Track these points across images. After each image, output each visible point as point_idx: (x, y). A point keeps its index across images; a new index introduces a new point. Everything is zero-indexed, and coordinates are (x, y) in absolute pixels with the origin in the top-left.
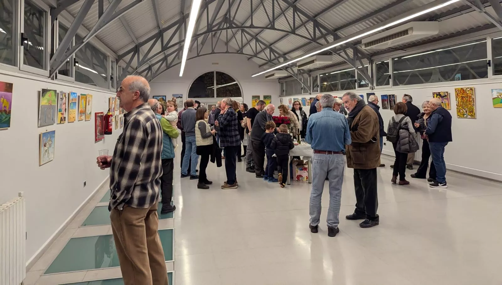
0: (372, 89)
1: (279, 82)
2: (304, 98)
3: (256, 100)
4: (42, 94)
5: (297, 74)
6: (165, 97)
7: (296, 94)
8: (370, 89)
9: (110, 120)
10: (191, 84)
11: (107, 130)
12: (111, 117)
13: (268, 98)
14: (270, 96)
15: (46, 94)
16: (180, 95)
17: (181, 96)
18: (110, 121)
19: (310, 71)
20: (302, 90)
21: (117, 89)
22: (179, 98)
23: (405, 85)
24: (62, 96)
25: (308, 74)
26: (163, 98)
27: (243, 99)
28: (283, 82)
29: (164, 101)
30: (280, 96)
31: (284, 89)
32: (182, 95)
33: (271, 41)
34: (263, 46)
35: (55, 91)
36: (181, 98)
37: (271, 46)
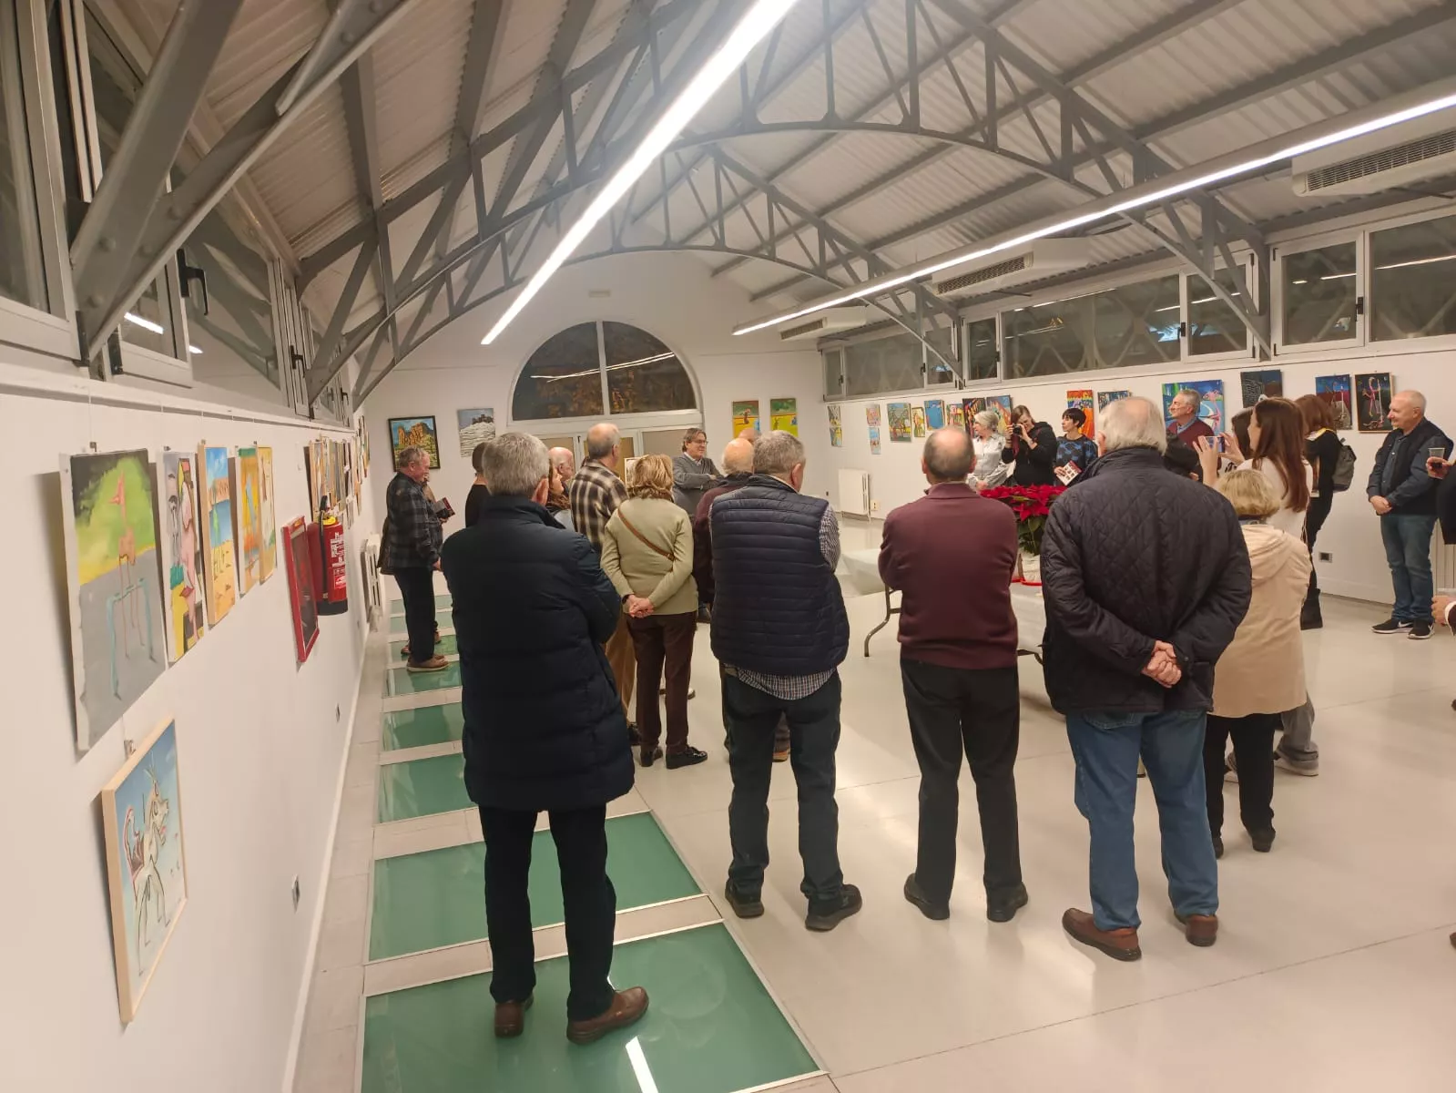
0: (1265, 356)
1: (821, 351)
2: (939, 402)
3: (746, 415)
4: (76, 499)
5: (913, 316)
6: (431, 420)
7: (893, 390)
8: (1254, 357)
9: (334, 548)
10: (522, 368)
11: (325, 596)
12: (337, 534)
13: (787, 408)
14: (794, 400)
15: (96, 489)
16: (486, 409)
17: (486, 415)
18: (333, 555)
19: (961, 303)
20: (925, 374)
21: (309, 405)
22: (480, 420)
23: (1428, 334)
24: (172, 482)
25: (950, 316)
26: (424, 425)
27: (700, 415)
28: (837, 349)
29: (428, 436)
30: (825, 400)
31: (844, 373)
32: (491, 410)
33: (828, 196)
34: (793, 217)
35: (141, 455)
36: (490, 420)
37: (823, 218)
